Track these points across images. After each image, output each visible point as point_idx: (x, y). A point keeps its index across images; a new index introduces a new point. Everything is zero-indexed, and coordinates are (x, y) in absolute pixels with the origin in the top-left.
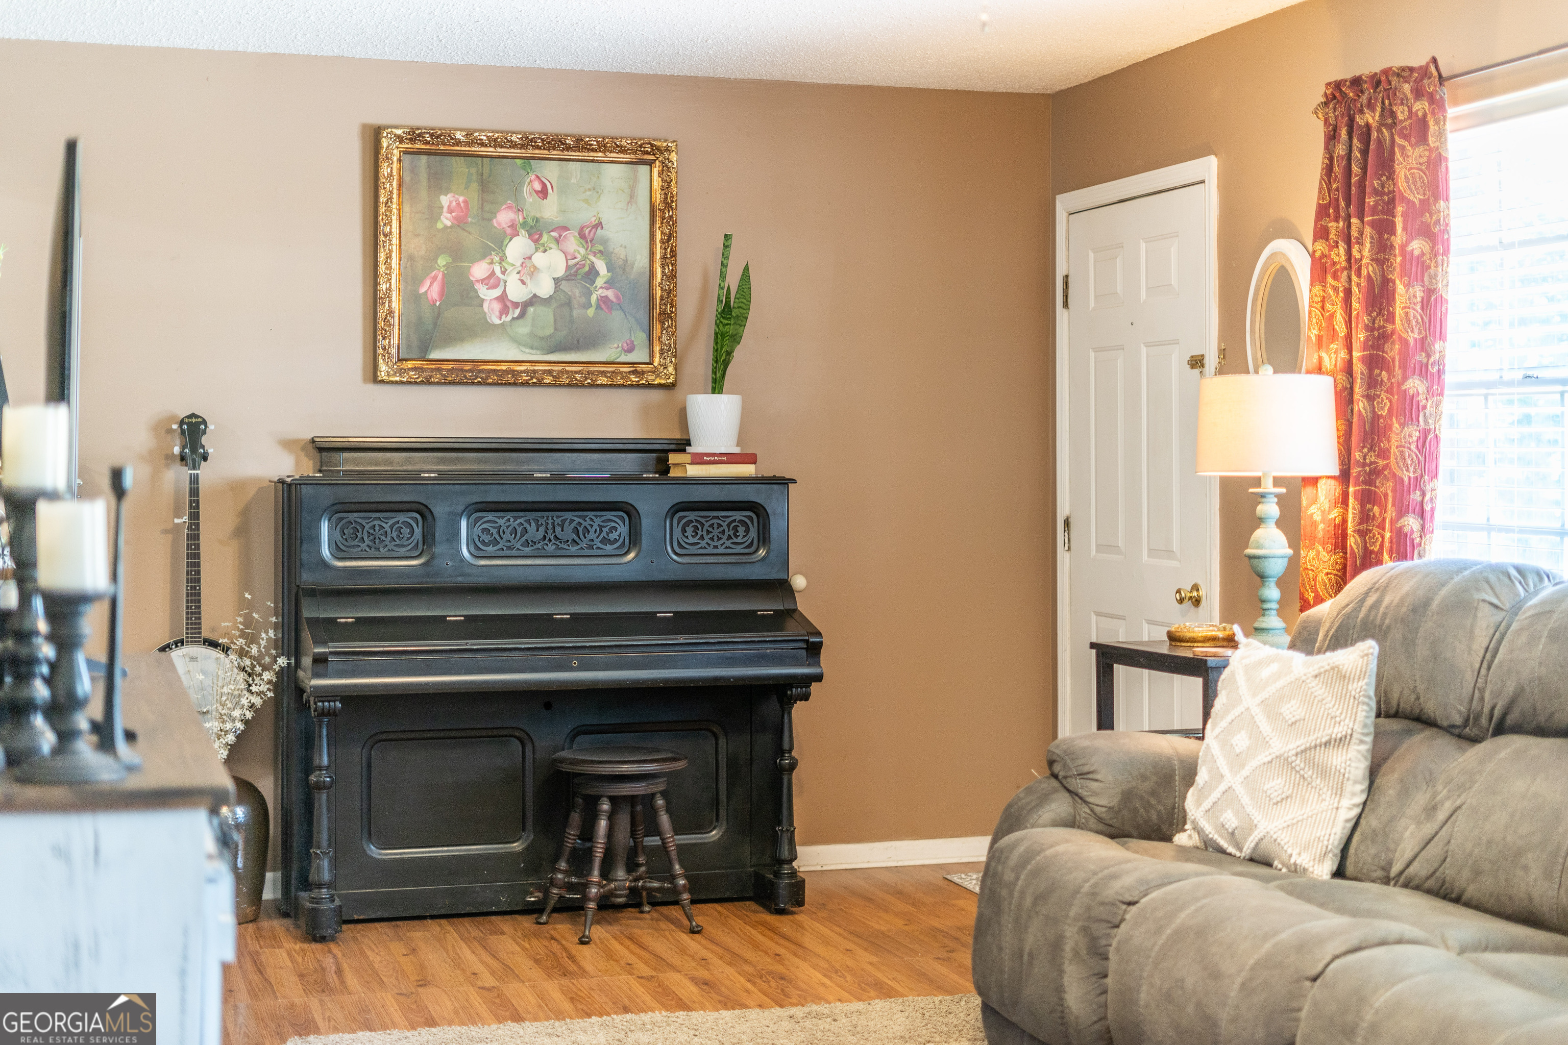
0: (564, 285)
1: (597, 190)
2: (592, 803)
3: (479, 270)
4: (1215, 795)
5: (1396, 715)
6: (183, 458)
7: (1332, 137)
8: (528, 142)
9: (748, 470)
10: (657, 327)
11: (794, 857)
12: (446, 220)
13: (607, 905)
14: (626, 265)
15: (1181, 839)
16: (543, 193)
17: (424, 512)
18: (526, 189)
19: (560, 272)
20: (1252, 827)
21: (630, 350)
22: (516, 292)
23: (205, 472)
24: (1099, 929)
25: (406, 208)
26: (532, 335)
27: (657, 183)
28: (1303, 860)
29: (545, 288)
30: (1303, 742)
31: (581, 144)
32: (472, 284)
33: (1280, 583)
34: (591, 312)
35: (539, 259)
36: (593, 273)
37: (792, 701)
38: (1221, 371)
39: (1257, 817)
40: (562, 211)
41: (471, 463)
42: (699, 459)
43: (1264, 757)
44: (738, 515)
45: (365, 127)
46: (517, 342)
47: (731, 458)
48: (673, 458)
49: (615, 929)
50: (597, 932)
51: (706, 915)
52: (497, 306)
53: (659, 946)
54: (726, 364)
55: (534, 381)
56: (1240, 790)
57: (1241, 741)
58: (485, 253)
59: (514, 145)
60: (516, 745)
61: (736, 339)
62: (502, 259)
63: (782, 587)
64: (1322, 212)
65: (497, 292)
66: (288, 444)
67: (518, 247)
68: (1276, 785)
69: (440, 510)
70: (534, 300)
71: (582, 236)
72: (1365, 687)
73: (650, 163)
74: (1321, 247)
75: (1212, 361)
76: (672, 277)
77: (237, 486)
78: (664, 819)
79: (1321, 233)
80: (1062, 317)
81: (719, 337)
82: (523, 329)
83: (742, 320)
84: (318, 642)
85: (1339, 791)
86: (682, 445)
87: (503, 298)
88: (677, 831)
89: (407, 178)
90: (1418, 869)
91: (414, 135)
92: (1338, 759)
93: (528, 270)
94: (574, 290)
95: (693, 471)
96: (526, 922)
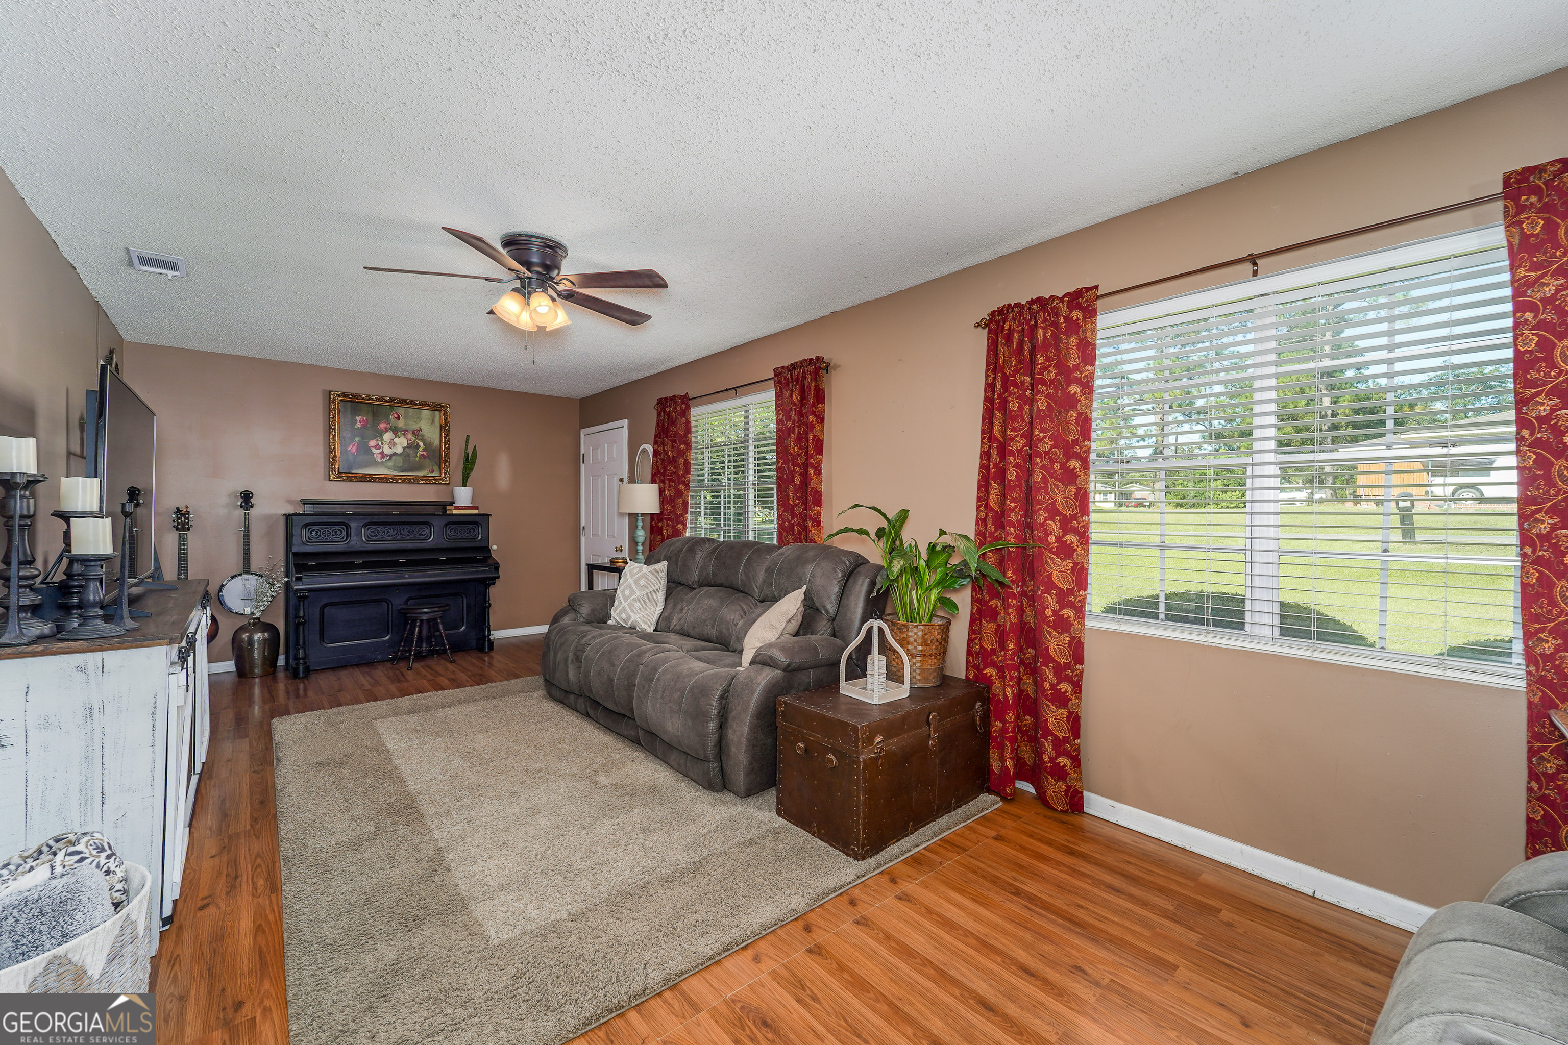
0: (407, 450)
1: (420, 419)
2: (414, 621)
3: (372, 443)
4: (620, 609)
5: (674, 582)
6: (241, 506)
7: (659, 414)
8: (392, 400)
9: (476, 512)
10: (443, 465)
11: (490, 634)
12: (359, 425)
13: (419, 657)
14: (431, 444)
15: (609, 622)
16: (398, 418)
17: (347, 526)
18: (391, 417)
19: (405, 445)
20: (630, 618)
21: (433, 472)
22: (387, 450)
23: (252, 512)
24: (579, 653)
25: (342, 420)
26: (394, 466)
27: (442, 417)
28: (645, 626)
29: (399, 450)
30: (645, 592)
31: (412, 402)
32: (369, 448)
33: (642, 545)
34: (417, 459)
35: (396, 440)
36: (418, 446)
37: (489, 585)
38: (629, 482)
39: (632, 615)
40: (405, 425)
41: (368, 509)
42: (457, 508)
43: (634, 597)
44: (471, 526)
45: (324, 391)
46: (389, 468)
47: (469, 508)
48: (448, 508)
49: (422, 663)
50: (417, 666)
51: (459, 657)
52: (380, 456)
53: (439, 669)
54: (468, 478)
55: (395, 480)
56: (627, 607)
57: (627, 592)
58: (375, 437)
59: (386, 401)
60: (385, 604)
61: (471, 469)
62: (382, 440)
63: (487, 549)
64: (656, 436)
65: (380, 451)
66: (290, 502)
67: (388, 436)
68: (637, 605)
69: (353, 525)
70: (395, 454)
71: (414, 433)
72: (663, 575)
73: (440, 411)
74: (656, 447)
75: (626, 480)
76: (447, 449)
77: (268, 518)
78: (441, 626)
79: (656, 442)
80: (583, 466)
81: (465, 469)
82: (390, 464)
83: (473, 463)
84: (297, 573)
85: (656, 605)
86: (452, 503)
87: (382, 453)
88: (445, 629)
89: (342, 409)
90: (678, 628)
91: (345, 395)
92: (655, 596)
93: (392, 444)
94: (411, 452)
95: (455, 512)
96: (389, 665)
